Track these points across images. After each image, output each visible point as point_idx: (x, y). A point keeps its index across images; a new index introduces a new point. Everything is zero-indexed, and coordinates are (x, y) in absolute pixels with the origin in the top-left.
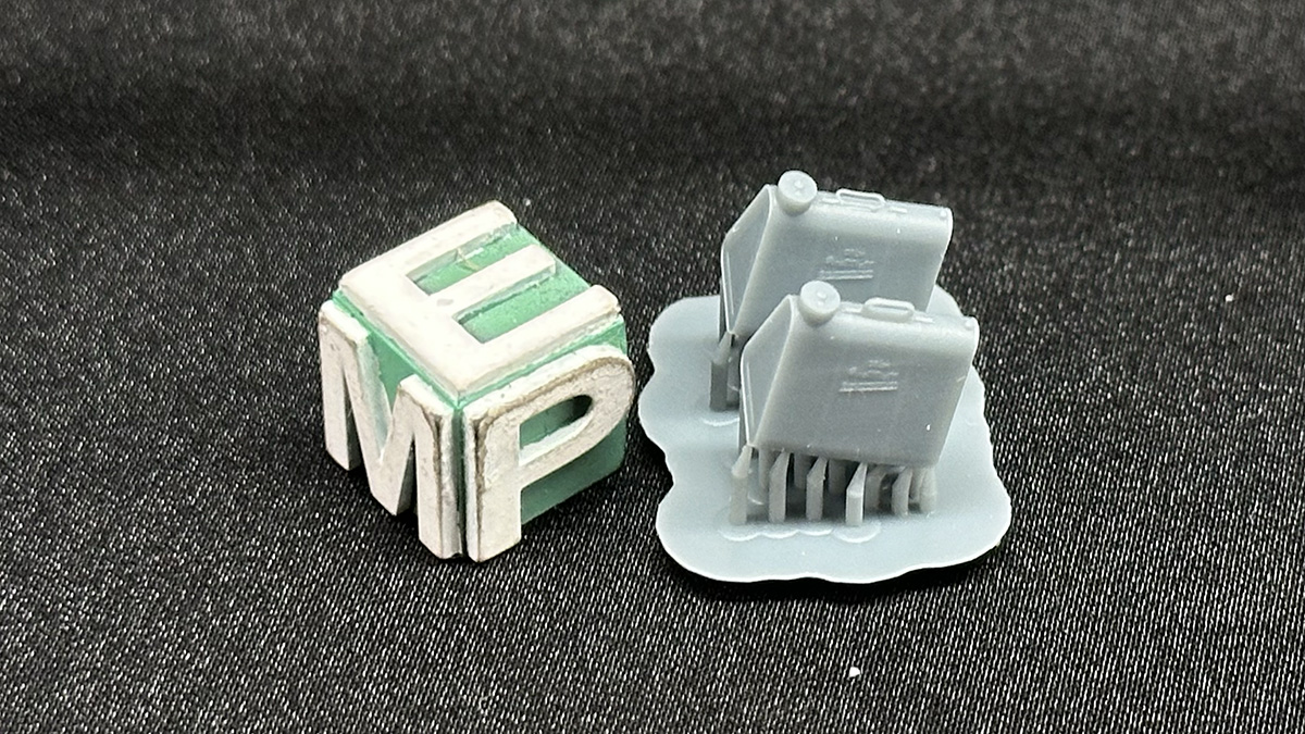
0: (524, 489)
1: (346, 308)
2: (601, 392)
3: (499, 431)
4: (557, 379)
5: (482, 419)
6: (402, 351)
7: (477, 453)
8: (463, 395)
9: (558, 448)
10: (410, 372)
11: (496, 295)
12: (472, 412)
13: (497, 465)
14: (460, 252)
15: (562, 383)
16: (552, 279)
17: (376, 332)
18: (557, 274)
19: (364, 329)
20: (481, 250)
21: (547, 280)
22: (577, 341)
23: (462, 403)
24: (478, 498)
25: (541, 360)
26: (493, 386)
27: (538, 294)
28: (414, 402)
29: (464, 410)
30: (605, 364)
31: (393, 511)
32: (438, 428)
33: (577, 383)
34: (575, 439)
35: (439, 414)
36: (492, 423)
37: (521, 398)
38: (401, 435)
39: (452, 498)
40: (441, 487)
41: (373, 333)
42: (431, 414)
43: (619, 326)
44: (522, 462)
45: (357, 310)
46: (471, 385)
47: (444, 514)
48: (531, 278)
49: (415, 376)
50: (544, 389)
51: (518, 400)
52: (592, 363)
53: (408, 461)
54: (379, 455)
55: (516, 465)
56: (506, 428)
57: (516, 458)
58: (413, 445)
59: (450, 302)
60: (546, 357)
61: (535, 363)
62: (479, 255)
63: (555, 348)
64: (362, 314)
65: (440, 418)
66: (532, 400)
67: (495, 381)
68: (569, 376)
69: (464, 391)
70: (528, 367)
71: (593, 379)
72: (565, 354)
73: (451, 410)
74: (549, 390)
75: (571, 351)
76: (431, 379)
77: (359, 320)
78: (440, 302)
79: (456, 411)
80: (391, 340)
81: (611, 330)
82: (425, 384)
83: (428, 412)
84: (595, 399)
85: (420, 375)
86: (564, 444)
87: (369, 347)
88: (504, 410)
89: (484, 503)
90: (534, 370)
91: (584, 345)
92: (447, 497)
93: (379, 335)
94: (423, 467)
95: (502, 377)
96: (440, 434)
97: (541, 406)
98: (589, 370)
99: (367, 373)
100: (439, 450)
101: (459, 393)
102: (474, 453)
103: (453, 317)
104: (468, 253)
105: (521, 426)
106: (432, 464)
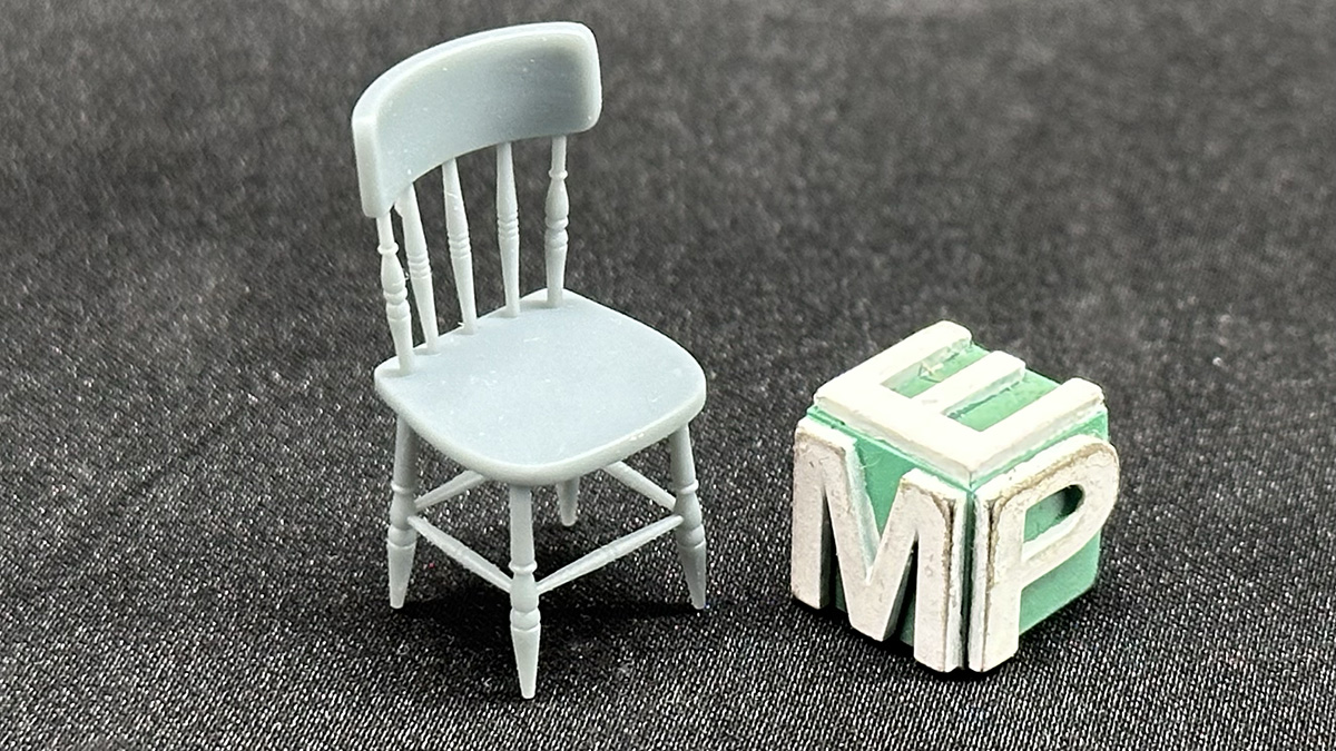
0: (1025, 589)
1: (824, 421)
2: (1092, 482)
3: (1010, 515)
4: (1058, 462)
5: (996, 500)
6: (897, 449)
7: (990, 539)
8: (974, 476)
9: (1054, 545)
10: (912, 466)
11: (973, 399)
12: (984, 495)
13: (1006, 555)
14: (925, 365)
15: (1062, 467)
16: (1021, 383)
17: (863, 437)
18: (1024, 380)
19: (849, 437)
20: (940, 366)
21: (1017, 383)
22: (1068, 428)
23: (974, 486)
24: (987, 596)
25: (1039, 446)
26: (997, 471)
27: (1013, 396)
28: (922, 492)
29: (976, 493)
30: (1096, 452)
31: (879, 636)
32: (952, 514)
33: (1074, 469)
34: (1068, 535)
35: (953, 498)
36: (1004, 504)
37: (1030, 480)
38: (898, 539)
39: (959, 600)
40: (949, 586)
41: (859, 439)
42: (945, 499)
43: (1102, 416)
44: (1025, 556)
45: (837, 420)
46: (982, 465)
47: (950, 618)
48: (1003, 381)
49: (915, 471)
50: (1048, 471)
51: (1026, 481)
52: (1087, 447)
53: (906, 567)
54: (866, 574)
55: (1019, 560)
56: (1015, 513)
57: (1021, 550)
58: (915, 547)
59: (935, 401)
60: (1042, 443)
61: (1034, 448)
62: (941, 370)
63: (1050, 434)
64: (843, 424)
65: (954, 501)
66: (1037, 483)
67: (999, 466)
68: (1069, 460)
69: (976, 471)
70: (1029, 452)
71: (1087, 467)
72: (1060, 441)
73: (965, 493)
74: (1052, 474)
75: (1065, 438)
76: (934, 469)
77: (841, 430)
78: (924, 402)
79: (969, 493)
80: (882, 441)
81: (1096, 419)
82: (929, 476)
83: (941, 497)
84: (1087, 490)
85: (922, 469)
86: (1060, 540)
87: (857, 453)
88: (1016, 491)
89: (992, 600)
90: (1032, 457)
91: (1075, 433)
92: (954, 597)
93: (869, 440)
94: (928, 568)
95: (1005, 462)
96: (952, 521)
97: (1044, 492)
98: (1085, 454)
99: (855, 482)
100: (951, 541)
101: (971, 474)
102: (987, 540)
103: (944, 413)
104: (931, 366)
105: (1028, 511)
106: (941, 558)
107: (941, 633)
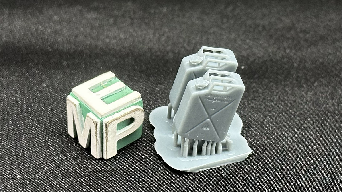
0: (117, 141)
1: (74, 97)
2: (136, 117)
3: (112, 126)
4: (126, 113)
5: (107, 123)
6: (88, 106)
8: (103, 117)
9: (126, 131)
10: (90, 111)
11: (110, 94)
12: (105, 121)
13: (111, 134)
14: (102, 83)
16: (124, 90)
17: (81, 102)
18: (125, 89)
19: (78, 102)
20: (107, 83)
21: (123, 90)
22: (131, 104)
23: (103, 119)
24: (106, 143)
25: (122, 109)
27: (121, 94)
28: (91, 119)
29: (103, 120)
30: (137, 110)
31: (85, 147)
32: (97, 125)
33: (131, 114)
34: (130, 129)
36: (110, 124)
37: (117, 118)
38: (87, 128)
39: (100, 143)
40: (97, 140)
41: (80, 103)
42: (95, 121)
43: (141, 101)
44: (117, 134)
45: (76, 97)
46: (105, 114)
47: (98, 147)
48: (119, 90)
49: (91, 113)
50: (123, 116)
51: (116, 118)
52: (134, 109)
53: (89, 134)
54: (81, 133)
56: (113, 125)
57: (116, 133)
58: (90, 130)
59: (99, 95)
61: (121, 109)
62: (106, 84)
63: (125, 106)
64: (78, 98)
65: (97, 122)
66: (120, 118)
67: (110, 114)
68: (129, 112)
69: (103, 116)
70: (119, 110)
71: (134, 114)
72: (128, 107)
73: (100, 120)
74: (124, 116)
76: (95, 113)
77: (77, 99)
78: (97, 95)
79: (101, 120)
80: (85, 104)
81: (139, 102)
82: (93, 114)
83: (94, 121)
84: (135, 119)
85: (92, 112)
87: (79, 106)
88: (113, 120)
90: (120, 111)
91: (133, 105)
92: (99, 143)
93: (82, 103)
94: (93, 136)
95: (112, 113)
96: (97, 127)
97: (122, 120)
98: (134, 111)
99: (79, 112)
100: (97, 130)
101: (102, 116)
102: (105, 131)
103: (100, 98)
104: (104, 84)
105: (117, 125)
106: (95, 134)
107: (96, 150)
